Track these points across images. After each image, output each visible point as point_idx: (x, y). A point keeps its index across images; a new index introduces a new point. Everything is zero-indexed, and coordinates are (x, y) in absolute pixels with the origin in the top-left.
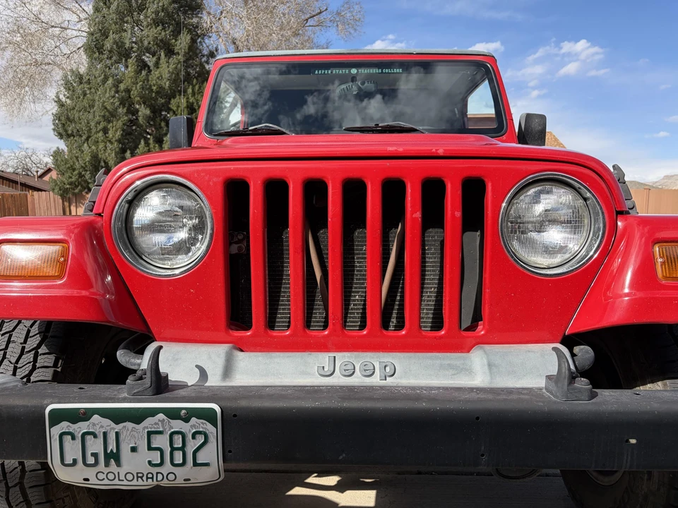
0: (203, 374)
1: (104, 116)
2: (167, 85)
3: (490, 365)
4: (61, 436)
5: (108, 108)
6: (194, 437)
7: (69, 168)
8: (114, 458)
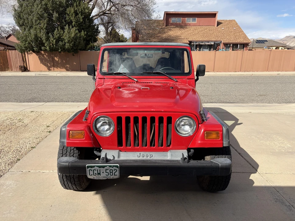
0: (114, 157)
1: (38, 18)
2: (64, 2)
3: (171, 155)
4: (89, 170)
5: (40, 13)
6: (114, 170)
7: (24, 40)
8: (99, 174)
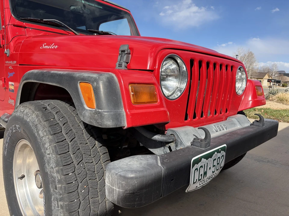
3: (239, 122)
4: (195, 171)
6: (221, 158)
8: (205, 173)
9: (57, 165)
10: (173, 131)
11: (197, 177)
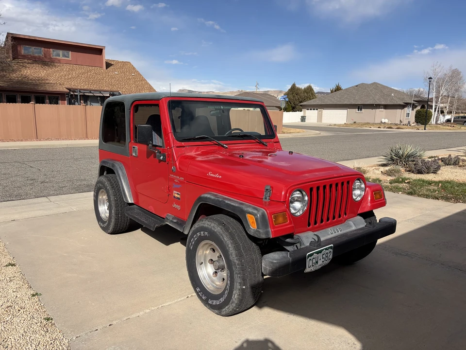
3: (354, 224)
4: (309, 261)
8: (317, 262)
9: (236, 256)
10: (299, 236)
11: (311, 264)
